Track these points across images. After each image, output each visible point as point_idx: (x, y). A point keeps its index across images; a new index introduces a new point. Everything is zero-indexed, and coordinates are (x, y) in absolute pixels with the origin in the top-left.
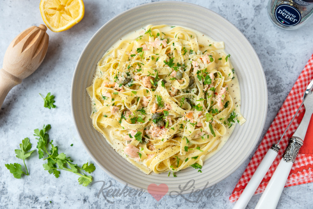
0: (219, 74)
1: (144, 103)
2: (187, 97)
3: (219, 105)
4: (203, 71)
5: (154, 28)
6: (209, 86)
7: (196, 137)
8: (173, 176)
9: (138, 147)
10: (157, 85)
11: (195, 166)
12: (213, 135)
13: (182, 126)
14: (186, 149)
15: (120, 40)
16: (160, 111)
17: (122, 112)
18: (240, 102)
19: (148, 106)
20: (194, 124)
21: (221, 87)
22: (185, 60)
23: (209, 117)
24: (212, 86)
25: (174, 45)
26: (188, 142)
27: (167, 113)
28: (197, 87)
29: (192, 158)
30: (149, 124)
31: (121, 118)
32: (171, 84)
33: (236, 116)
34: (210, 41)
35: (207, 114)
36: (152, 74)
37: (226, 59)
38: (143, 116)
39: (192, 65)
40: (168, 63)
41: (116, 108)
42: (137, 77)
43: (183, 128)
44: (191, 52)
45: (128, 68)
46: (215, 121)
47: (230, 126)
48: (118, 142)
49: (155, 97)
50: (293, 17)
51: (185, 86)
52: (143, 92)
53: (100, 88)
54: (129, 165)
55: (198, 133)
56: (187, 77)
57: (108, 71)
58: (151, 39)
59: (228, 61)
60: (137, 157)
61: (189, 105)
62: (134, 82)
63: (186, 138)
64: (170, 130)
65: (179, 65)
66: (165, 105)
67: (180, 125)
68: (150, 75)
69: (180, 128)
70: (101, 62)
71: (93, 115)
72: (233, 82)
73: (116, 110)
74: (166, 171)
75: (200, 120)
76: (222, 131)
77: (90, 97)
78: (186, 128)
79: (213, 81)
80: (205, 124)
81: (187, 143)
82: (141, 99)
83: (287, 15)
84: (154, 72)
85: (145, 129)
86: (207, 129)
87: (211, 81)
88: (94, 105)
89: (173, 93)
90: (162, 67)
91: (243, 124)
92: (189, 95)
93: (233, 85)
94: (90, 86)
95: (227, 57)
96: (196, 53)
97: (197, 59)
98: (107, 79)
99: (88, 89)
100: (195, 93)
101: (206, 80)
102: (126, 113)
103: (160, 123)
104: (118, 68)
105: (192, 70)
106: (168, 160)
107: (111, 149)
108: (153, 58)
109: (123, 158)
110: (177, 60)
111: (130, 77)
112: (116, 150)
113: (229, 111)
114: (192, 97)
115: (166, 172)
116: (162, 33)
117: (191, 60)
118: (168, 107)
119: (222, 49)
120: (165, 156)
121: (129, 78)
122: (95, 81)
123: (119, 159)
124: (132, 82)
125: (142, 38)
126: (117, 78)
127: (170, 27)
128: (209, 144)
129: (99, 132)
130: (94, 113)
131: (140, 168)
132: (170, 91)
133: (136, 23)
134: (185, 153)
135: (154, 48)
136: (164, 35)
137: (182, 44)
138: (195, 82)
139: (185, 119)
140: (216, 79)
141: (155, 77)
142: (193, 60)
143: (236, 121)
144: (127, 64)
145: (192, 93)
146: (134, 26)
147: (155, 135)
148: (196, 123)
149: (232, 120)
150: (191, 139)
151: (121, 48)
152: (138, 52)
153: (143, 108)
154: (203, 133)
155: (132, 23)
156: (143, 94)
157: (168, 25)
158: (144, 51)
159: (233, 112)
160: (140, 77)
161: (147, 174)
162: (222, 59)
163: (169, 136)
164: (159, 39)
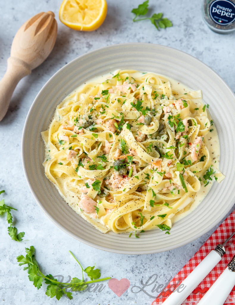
0: (194, 122)
1: (106, 149)
2: (156, 145)
3: (192, 157)
4: (175, 117)
5: (123, 73)
6: (182, 134)
7: (164, 191)
8: (135, 236)
9: (95, 200)
10: (121, 129)
11: (162, 226)
12: (184, 190)
13: (148, 177)
14: (152, 203)
15: (84, 84)
16: (124, 157)
17: (79, 158)
18: (219, 157)
19: (110, 152)
20: (162, 174)
21: (196, 136)
22: (155, 105)
23: (181, 166)
24: (185, 134)
25: (143, 90)
26: (155, 195)
27: (131, 159)
28: (167, 134)
29: (159, 216)
30: (110, 173)
31: (78, 165)
32: (138, 129)
33: (214, 173)
34: (186, 90)
35: (178, 163)
36: (116, 116)
37: (204, 109)
38: (103, 164)
39: (163, 112)
40: (135, 106)
41: (73, 152)
42: (99, 121)
43: (149, 179)
44: (162, 97)
45: (91, 111)
46: (188, 173)
47: (206, 184)
48: (72, 194)
49: (119, 141)
50: (229, 12)
51: (153, 130)
52: (105, 136)
53: (57, 133)
54: (84, 221)
55: (167, 185)
56: (157, 122)
57: (67, 115)
58: (118, 83)
59: (205, 111)
60: (93, 212)
61: (158, 154)
62: (96, 126)
63: (152, 190)
64: (133, 179)
65: (147, 109)
66: (129, 150)
67: (146, 174)
68: (115, 118)
69: (145, 178)
70: (61, 106)
71: (46, 162)
72: (211, 134)
73: (72, 155)
74: (127, 231)
75: (169, 170)
76: (196, 187)
77: (45, 143)
78: (153, 178)
79: (187, 129)
80: (176, 175)
81: (153, 196)
82: (102, 145)
83: (223, 12)
84: (119, 115)
85: (105, 179)
86: (177, 181)
87: (184, 128)
88: (48, 152)
89: (140, 138)
90: (128, 110)
91: (222, 182)
92: (158, 143)
93: (211, 138)
94: (45, 130)
95: (205, 107)
96: (168, 99)
97: (169, 104)
98: (66, 123)
99: (42, 133)
100: (165, 140)
101: (178, 126)
102: (84, 160)
103: (122, 171)
104: (79, 111)
105: (163, 116)
106: (130, 215)
107: (63, 202)
108: (119, 101)
109: (76, 213)
110: (146, 104)
111: (92, 120)
112: (69, 204)
113: (205, 166)
114: (162, 146)
115: (127, 233)
116: (132, 78)
117: (162, 105)
118: (133, 153)
119: (199, 98)
120: (126, 210)
121: (91, 122)
122: (51, 126)
123: (71, 214)
124: (94, 126)
125: (109, 82)
126: (77, 121)
127: (142, 73)
128: (180, 201)
129: (51, 181)
130: (47, 160)
131: (95, 226)
132: (136, 136)
133: (103, 67)
134: (150, 208)
135: (121, 92)
136: (134, 80)
137: (153, 88)
138: (165, 128)
139: (152, 167)
140: (190, 127)
141: (120, 120)
142: (164, 105)
143: (214, 179)
144: (89, 107)
145: (162, 140)
146: (101, 70)
147: (115, 185)
148: (165, 172)
149: (209, 177)
150: (158, 191)
151: (85, 92)
152: (103, 95)
153: (104, 154)
154: (173, 187)
155: (98, 66)
156: (105, 138)
157: (139, 71)
158: (110, 94)
159: (210, 168)
160: (103, 121)
161: (103, 232)
162: (199, 109)
163: (132, 185)
164: (128, 83)
